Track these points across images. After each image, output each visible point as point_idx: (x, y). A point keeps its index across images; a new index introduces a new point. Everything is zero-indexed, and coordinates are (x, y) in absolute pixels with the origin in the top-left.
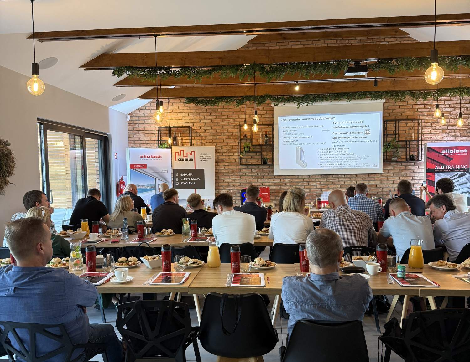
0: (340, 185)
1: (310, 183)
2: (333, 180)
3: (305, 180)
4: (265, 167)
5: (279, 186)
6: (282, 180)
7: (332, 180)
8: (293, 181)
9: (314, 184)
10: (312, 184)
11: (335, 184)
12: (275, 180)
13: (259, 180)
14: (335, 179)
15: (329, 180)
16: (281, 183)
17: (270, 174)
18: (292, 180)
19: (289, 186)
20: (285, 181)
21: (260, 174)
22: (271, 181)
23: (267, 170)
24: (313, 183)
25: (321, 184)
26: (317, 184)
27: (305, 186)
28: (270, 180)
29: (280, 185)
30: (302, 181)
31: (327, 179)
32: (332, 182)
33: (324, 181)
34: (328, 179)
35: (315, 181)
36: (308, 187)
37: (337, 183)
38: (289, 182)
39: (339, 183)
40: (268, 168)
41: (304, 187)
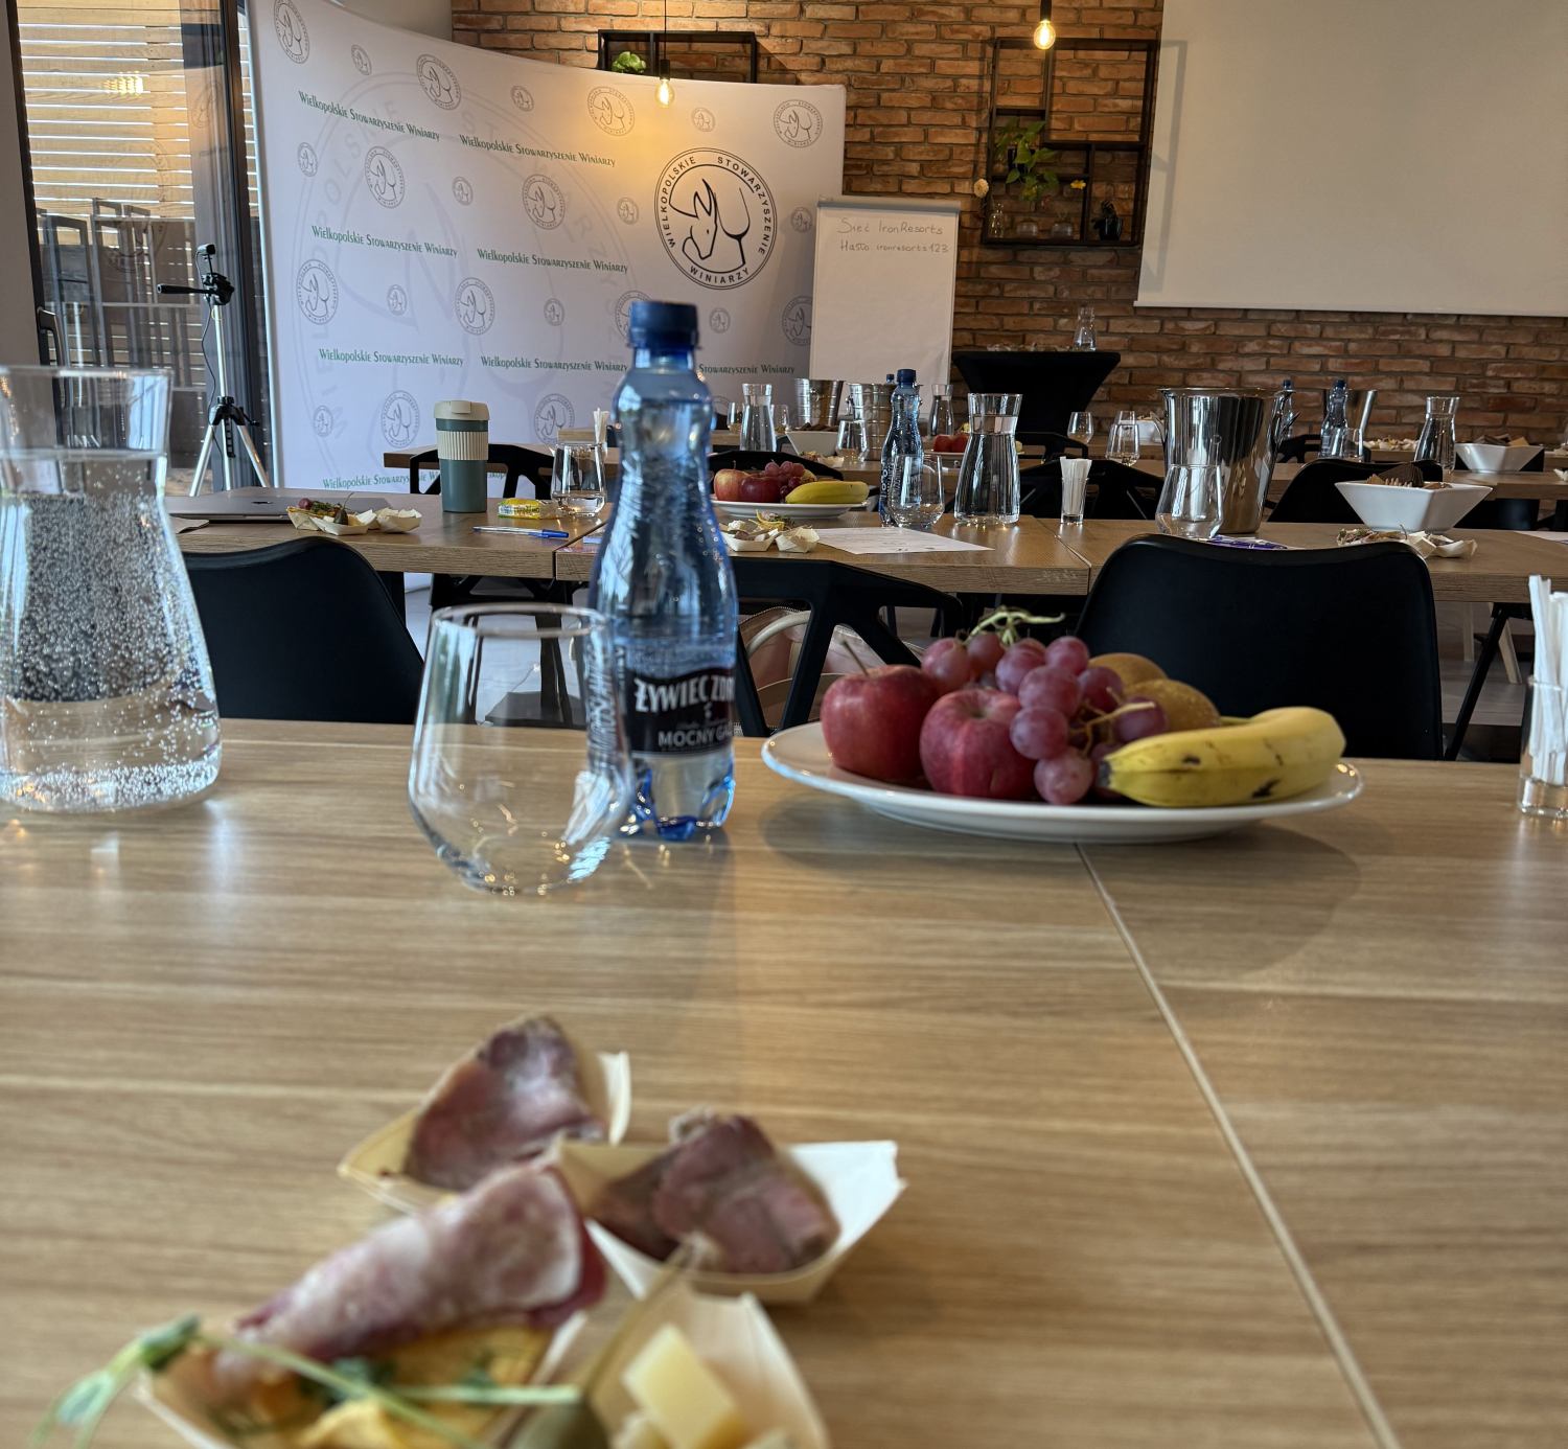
0: (1432, 363)
1: (1297, 344)
2: (1402, 333)
3: (1275, 330)
4: (1100, 257)
5: (1155, 356)
6: (1170, 326)
7: (1397, 337)
8: (1218, 333)
9: (1316, 350)
10: (1306, 351)
11: (1408, 355)
12: (1138, 322)
13: (1063, 321)
14: (1413, 328)
15: (1386, 333)
16: (1163, 342)
17: (1117, 291)
18: (1215, 325)
19: (1197, 355)
20: (1183, 329)
21: (1066, 294)
22: (1117, 326)
23: (1103, 271)
24: (1310, 346)
25: (1346, 350)
26: (1326, 352)
27: (1272, 360)
28: (1112, 321)
29: (1159, 350)
30: (1262, 332)
31: (1376, 330)
32: (1399, 346)
33: (1363, 336)
34: (1382, 328)
35: (1321, 337)
36: (1284, 362)
37: (1418, 352)
38: (1201, 337)
39: (1426, 350)
40: (1111, 264)
41: (1268, 363)
